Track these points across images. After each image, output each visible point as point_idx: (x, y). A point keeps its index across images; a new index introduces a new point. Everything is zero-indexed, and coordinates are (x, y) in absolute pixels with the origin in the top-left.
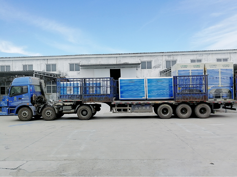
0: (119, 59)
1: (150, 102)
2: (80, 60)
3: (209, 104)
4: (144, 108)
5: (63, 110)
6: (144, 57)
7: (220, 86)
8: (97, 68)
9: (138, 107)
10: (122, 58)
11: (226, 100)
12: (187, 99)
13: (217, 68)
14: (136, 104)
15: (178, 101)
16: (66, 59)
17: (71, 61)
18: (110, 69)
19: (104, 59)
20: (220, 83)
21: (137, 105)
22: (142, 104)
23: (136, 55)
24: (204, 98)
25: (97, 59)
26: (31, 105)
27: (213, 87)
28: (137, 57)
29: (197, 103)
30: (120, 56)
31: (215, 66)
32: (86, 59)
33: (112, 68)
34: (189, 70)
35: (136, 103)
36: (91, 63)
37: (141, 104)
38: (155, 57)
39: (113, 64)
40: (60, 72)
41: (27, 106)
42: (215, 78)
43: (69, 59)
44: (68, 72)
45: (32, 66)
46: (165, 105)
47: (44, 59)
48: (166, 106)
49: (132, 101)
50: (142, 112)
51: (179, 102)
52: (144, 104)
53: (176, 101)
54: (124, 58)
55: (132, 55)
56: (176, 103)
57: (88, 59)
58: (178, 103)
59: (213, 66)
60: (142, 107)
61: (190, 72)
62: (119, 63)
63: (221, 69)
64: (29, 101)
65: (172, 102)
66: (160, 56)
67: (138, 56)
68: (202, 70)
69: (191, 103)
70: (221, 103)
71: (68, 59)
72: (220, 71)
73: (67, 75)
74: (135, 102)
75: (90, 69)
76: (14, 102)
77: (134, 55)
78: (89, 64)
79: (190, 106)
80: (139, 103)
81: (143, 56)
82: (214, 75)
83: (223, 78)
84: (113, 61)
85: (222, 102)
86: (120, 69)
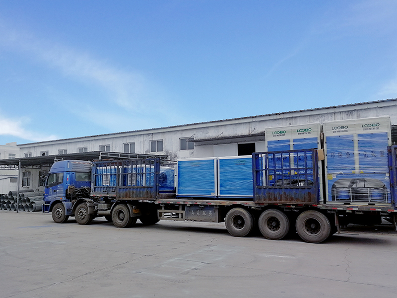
0: (253, 126)
1: (213, 203)
2: (195, 132)
3: (324, 212)
4: (204, 213)
5: (98, 210)
6: (298, 119)
7: (357, 172)
8: (218, 144)
9: (195, 211)
10: (257, 123)
11: (374, 204)
12: (275, 199)
13: (350, 132)
14: (191, 205)
15: (260, 202)
16: (175, 132)
17: (182, 134)
18: (238, 145)
19: (228, 128)
20: (357, 166)
21: (193, 208)
22: (201, 205)
23: (282, 116)
24: (307, 198)
25: (218, 128)
26: (65, 201)
27: (341, 174)
28: (284, 121)
29: (298, 209)
30: (254, 120)
31: (345, 129)
32: (202, 130)
33: (242, 142)
34: (288, 141)
35: (191, 203)
36: (209, 136)
37: (199, 205)
38: (319, 117)
39: (243, 134)
40: (167, 152)
41: (61, 202)
42: (344, 156)
43: (180, 132)
44: (178, 151)
45: (133, 144)
46: (237, 209)
47: (148, 134)
48: (239, 212)
49: (184, 200)
50: (201, 221)
51: (263, 204)
52: (204, 205)
53: (256, 202)
54: (262, 124)
55: (275, 117)
56: (257, 206)
57: (205, 130)
58: (261, 207)
59: (341, 130)
60: (201, 211)
61: (292, 143)
62: (253, 133)
63: (359, 135)
64: (63, 195)
65: (250, 204)
66: (329, 115)
67: (287, 118)
68: (316, 139)
69: (286, 207)
70: (352, 211)
71: (178, 132)
72: (356, 139)
73: (176, 156)
74: (189, 202)
75: (207, 146)
76: (50, 195)
77: (278, 117)
78: (207, 138)
79: (286, 213)
80: (195, 203)
81: (295, 117)
82: (341, 148)
83: (365, 155)
84: (243, 131)
85: (353, 209)
86: (255, 143)
